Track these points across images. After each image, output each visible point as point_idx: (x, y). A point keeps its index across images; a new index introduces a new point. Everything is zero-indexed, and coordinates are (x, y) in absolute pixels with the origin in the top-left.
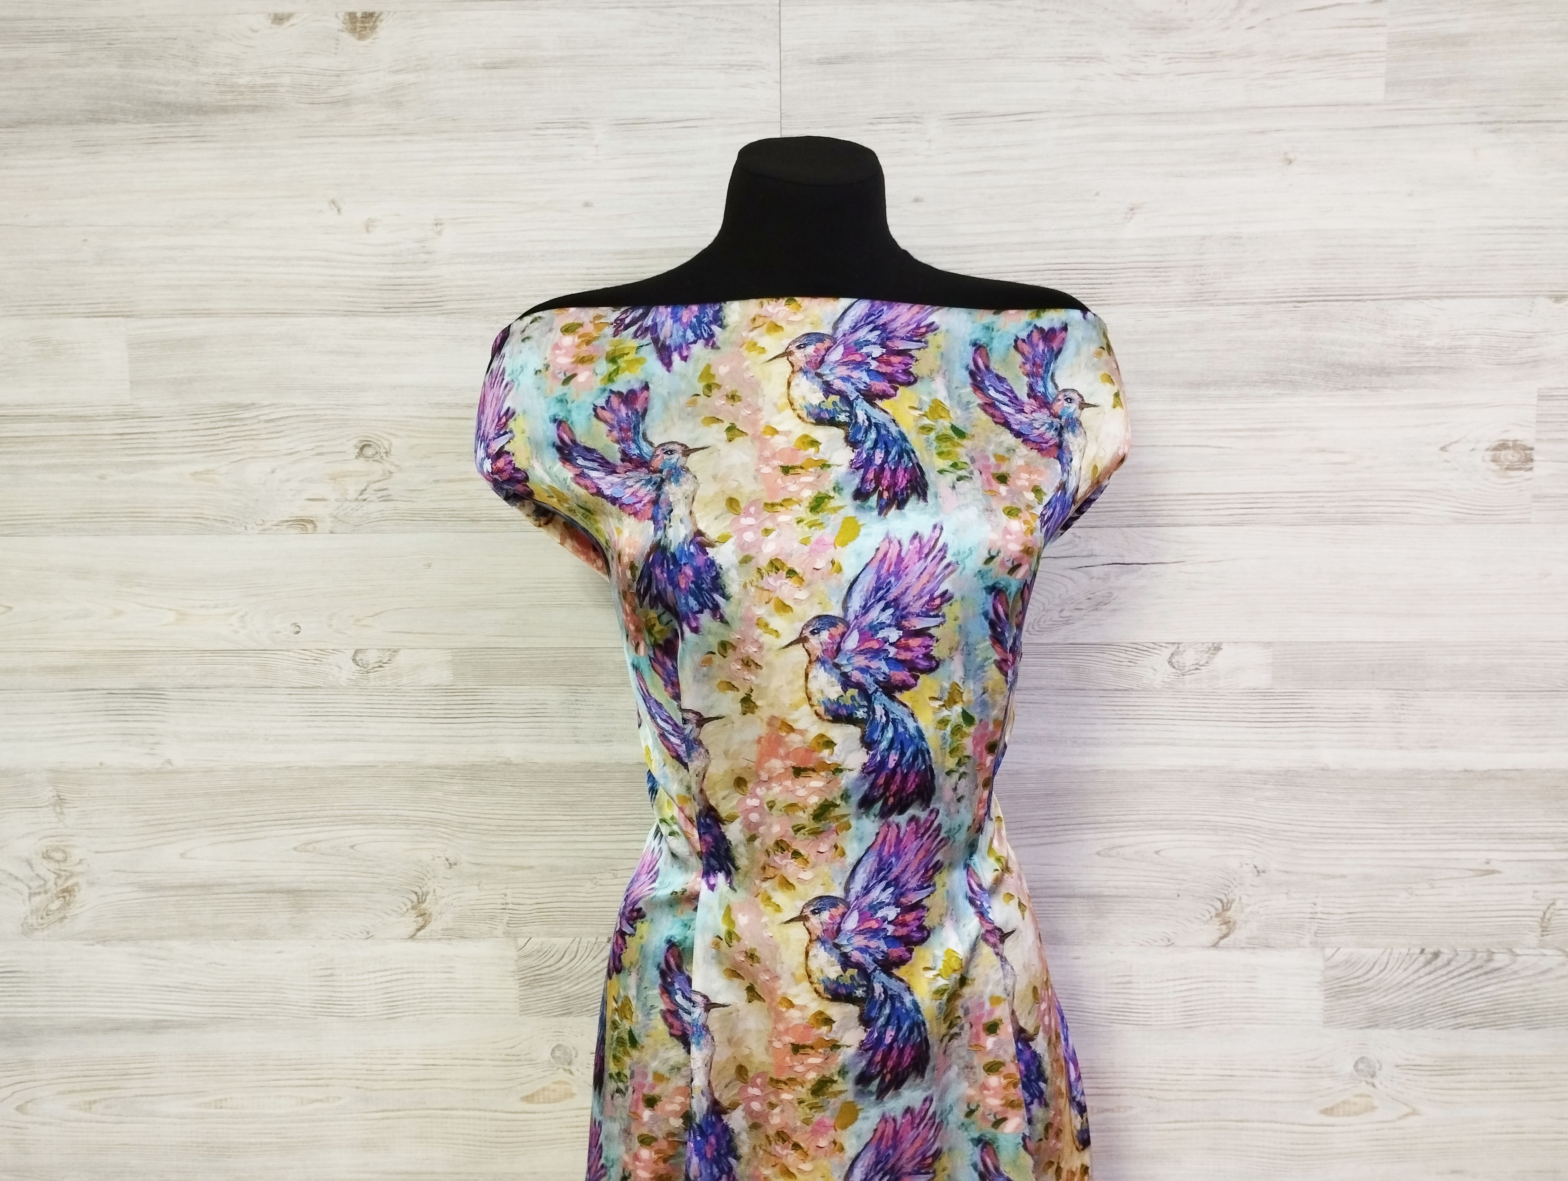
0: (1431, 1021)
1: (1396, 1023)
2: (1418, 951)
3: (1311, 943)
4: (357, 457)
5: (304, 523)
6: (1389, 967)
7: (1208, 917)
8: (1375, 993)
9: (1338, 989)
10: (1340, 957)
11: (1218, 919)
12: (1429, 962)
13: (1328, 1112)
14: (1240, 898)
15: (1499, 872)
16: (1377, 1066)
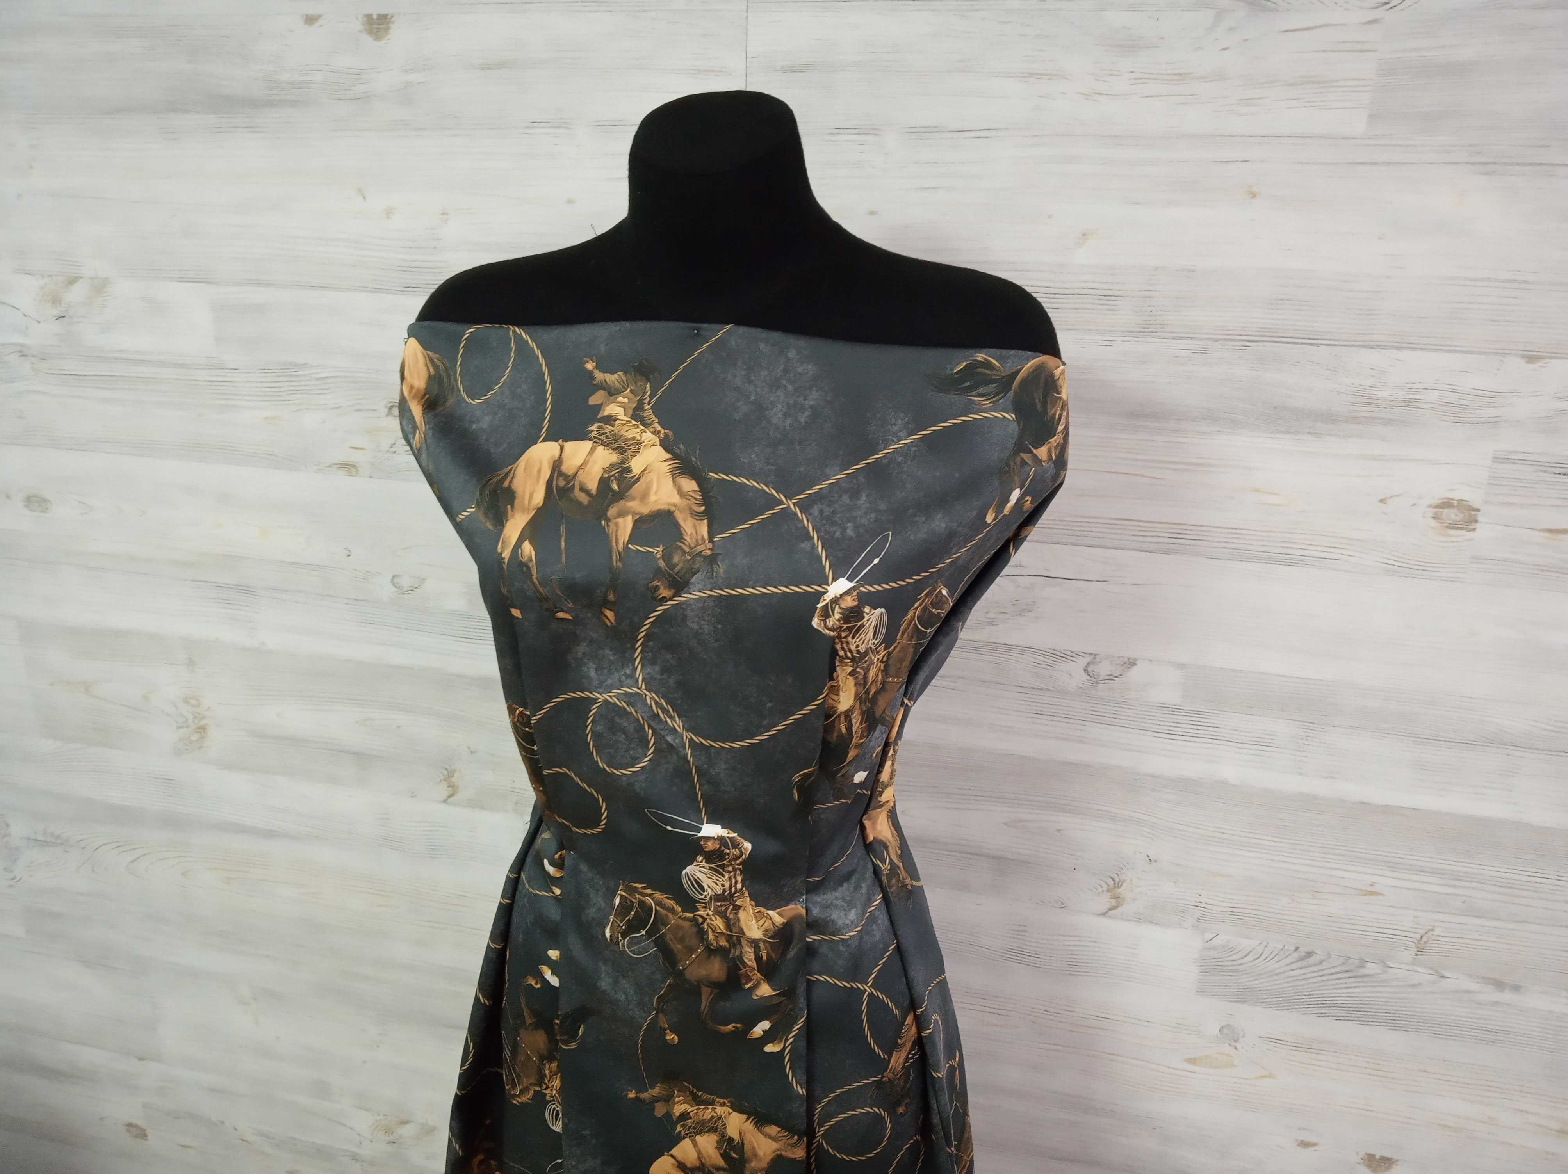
0: (1297, 1007)
1: (1264, 1003)
2: (1293, 948)
3: (1193, 926)
4: (387, 415)
5: (348, 467)
6: (1263, 957)
7: (1100, 890)
8: (1247, 976)
9: (1213, 967)
10: (1217, 941)
11: (1109, 894)
12: (1301, 959)
13: (1192, 1061)
14: (1131, 880)
15: (1381, 894)
16: (1241, 1034)
